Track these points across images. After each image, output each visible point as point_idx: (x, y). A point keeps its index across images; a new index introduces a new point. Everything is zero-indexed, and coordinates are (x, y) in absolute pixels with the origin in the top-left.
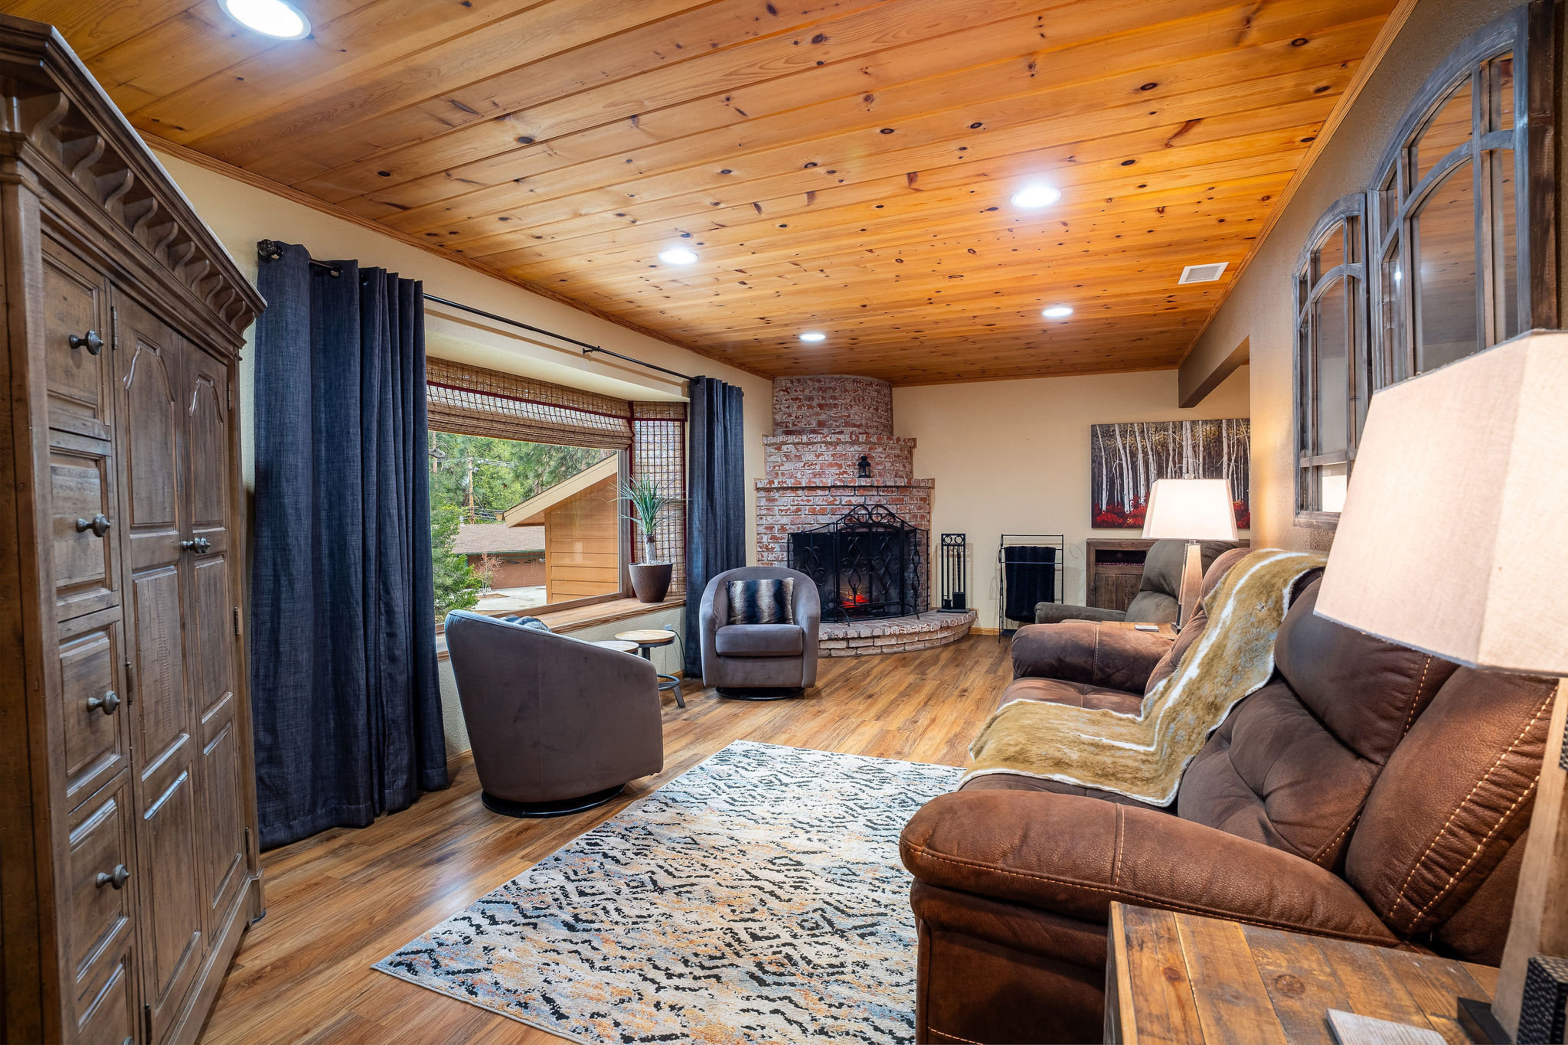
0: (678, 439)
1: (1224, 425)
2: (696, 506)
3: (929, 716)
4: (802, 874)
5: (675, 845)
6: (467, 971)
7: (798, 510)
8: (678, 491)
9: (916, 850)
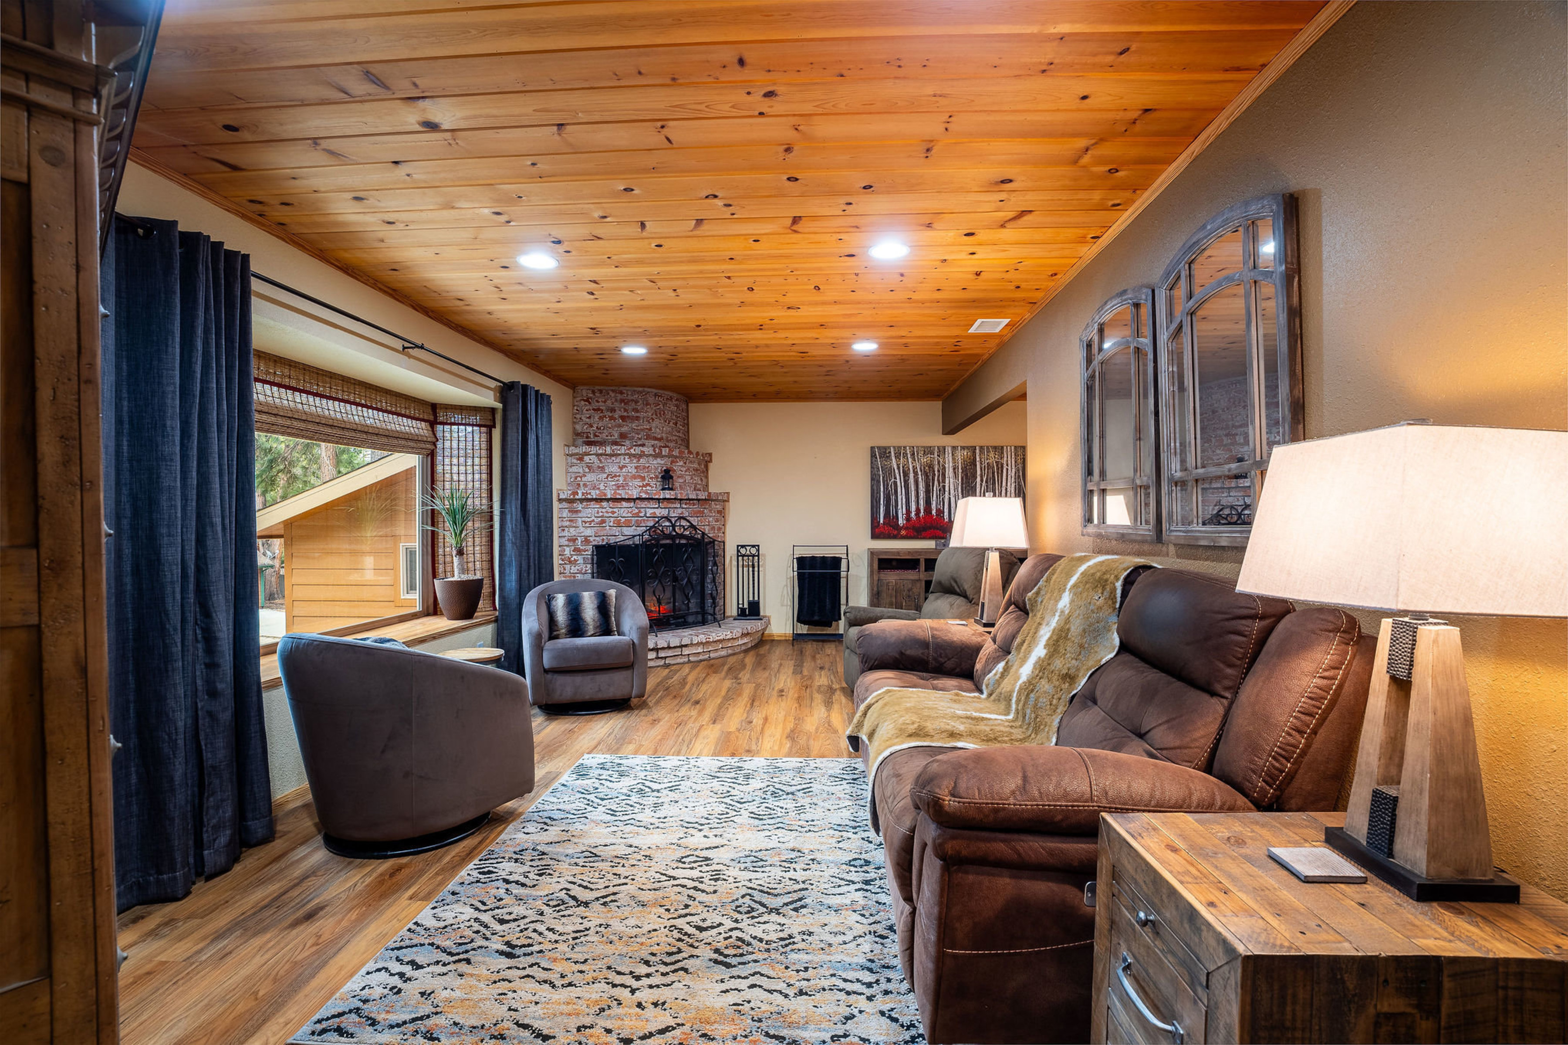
0: (484, 446)
1: (978, 451)
2: (508, 517)
3: (761, 716)
4: (715, 867)
5: (577, 861)
6: (414, 1020)
7: (603, 522)
8: (484, 501)
9: (944, 800)
